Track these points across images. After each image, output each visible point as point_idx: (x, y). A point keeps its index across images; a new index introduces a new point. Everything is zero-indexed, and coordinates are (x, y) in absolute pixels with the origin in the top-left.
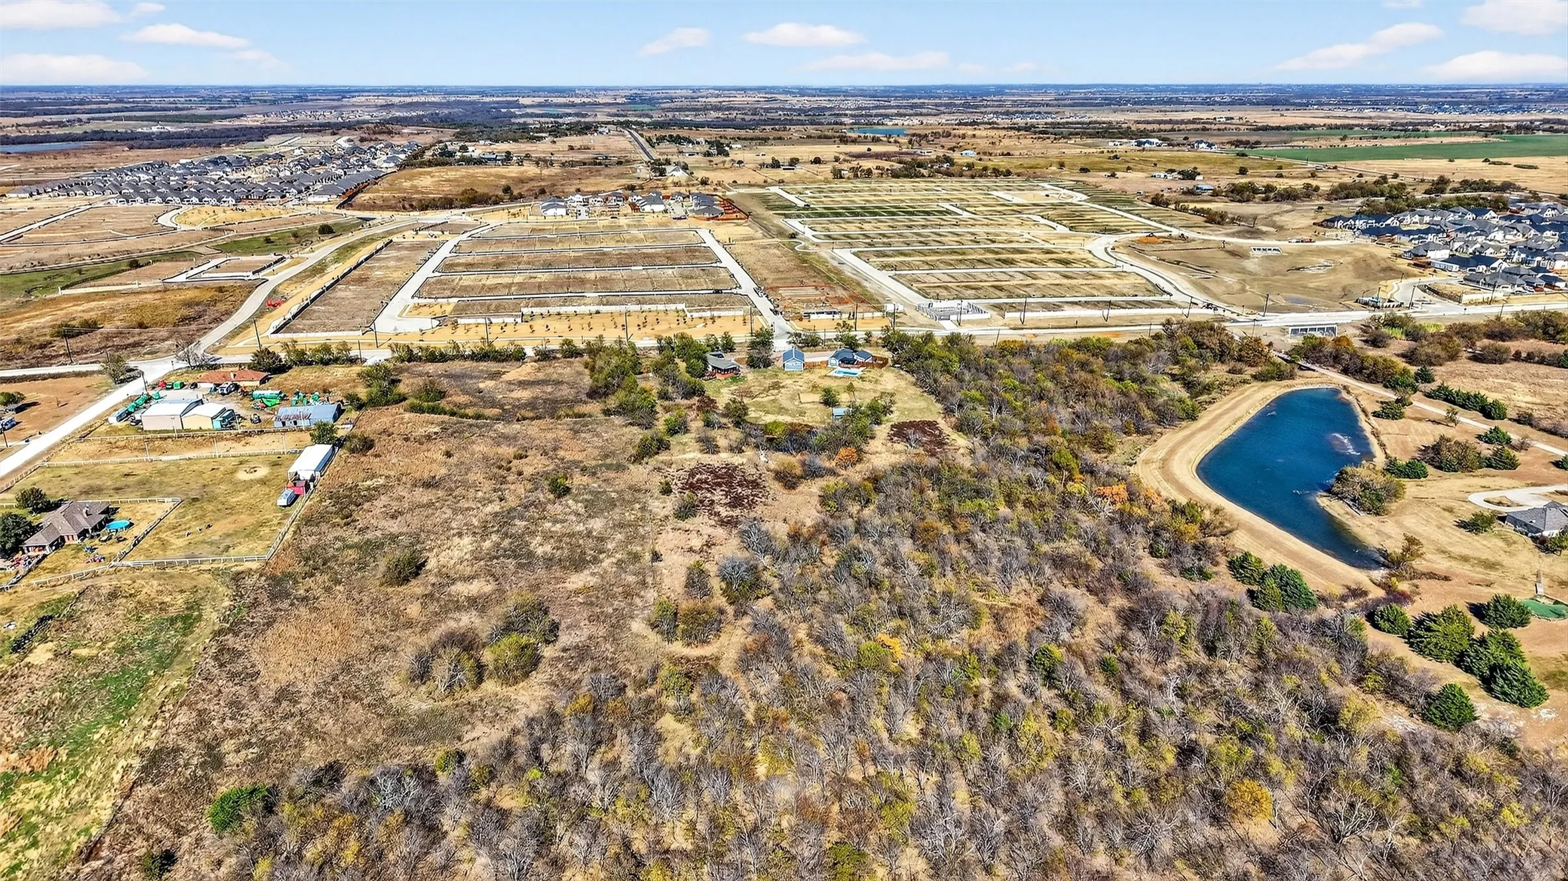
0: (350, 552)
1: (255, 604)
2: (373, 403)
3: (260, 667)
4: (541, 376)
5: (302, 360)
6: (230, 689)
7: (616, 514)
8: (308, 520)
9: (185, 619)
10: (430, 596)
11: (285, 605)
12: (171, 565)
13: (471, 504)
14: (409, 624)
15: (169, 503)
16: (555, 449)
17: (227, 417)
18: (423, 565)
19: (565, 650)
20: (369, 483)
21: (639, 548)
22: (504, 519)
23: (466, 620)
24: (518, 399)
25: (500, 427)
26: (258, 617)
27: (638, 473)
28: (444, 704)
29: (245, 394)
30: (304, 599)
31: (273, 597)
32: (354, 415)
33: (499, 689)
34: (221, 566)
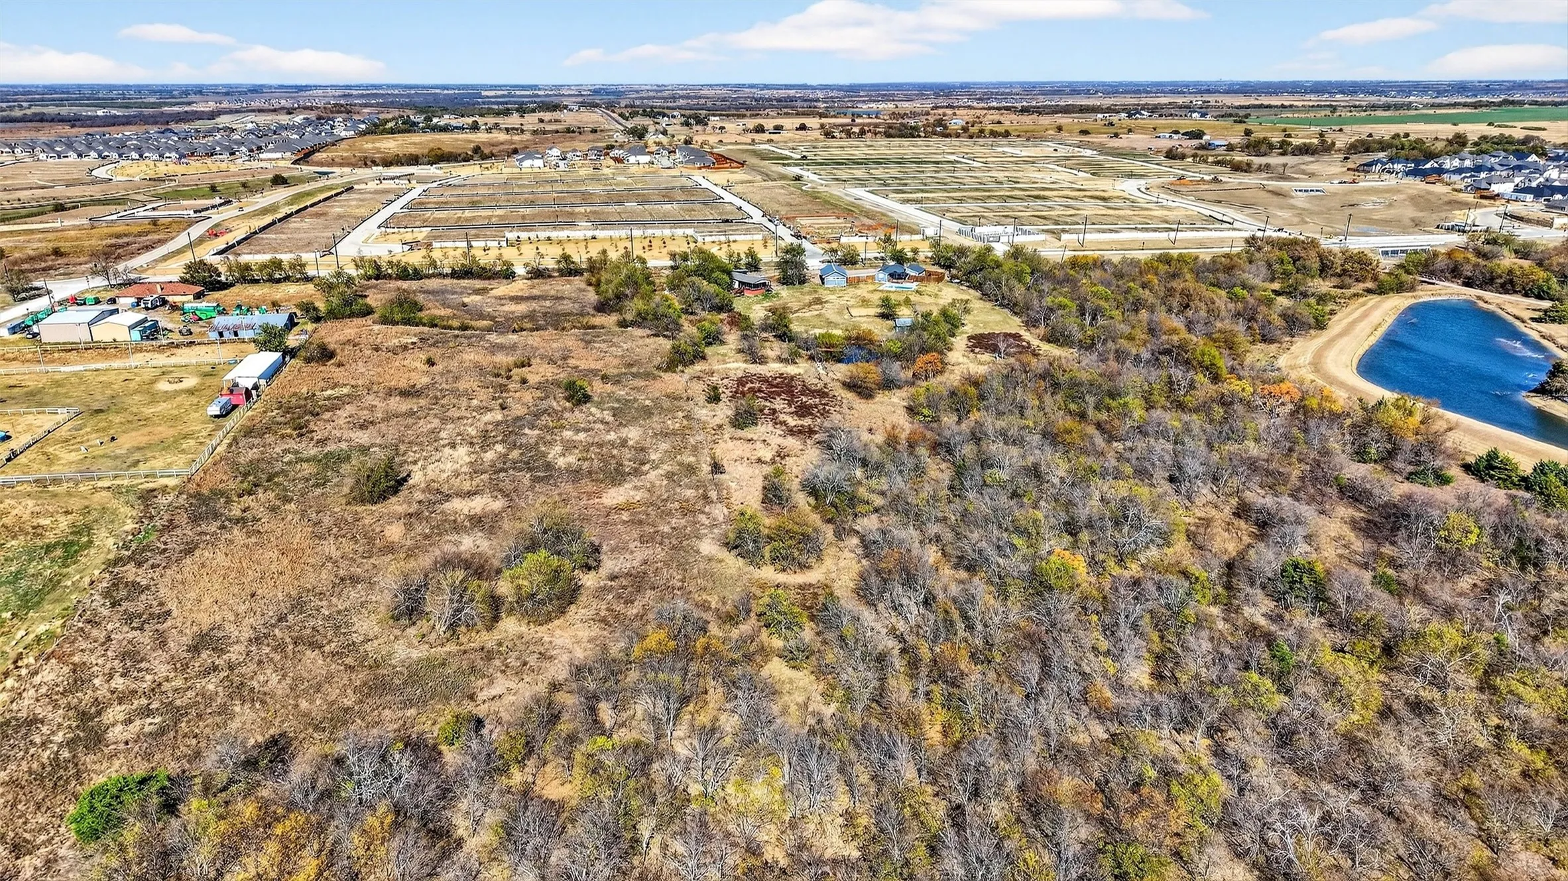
0: (305, 465)
1: (171, 526)
2: (334, 315)
3: (172, 605)
4: (536, 292)
5: (245, 276)
6: (124, 635)
7: (656, 422)
8: (248, 432)
9: (67, 545)
10: (417, 515)
11: (213, 528)
12: (56, 481)
13: (464, 413)
14: (390, 549)
15: (62, 414)
16: (565, 358)
17: (150, 327)
18: (405, 480)
19: (613, 578)
20: (329, 392)
21: (692, 459)
22: (510, 430)
23: (468, 543)
24: (513, 313)
25: (493, 337)
26: (173, 542)
27: (675, 381)
28: (447, 649)
29: (175, 307)
30: (240, 521)
31: (195, 520)
32: (310, 327)
33: (524, 629)
34: (126, 482)
